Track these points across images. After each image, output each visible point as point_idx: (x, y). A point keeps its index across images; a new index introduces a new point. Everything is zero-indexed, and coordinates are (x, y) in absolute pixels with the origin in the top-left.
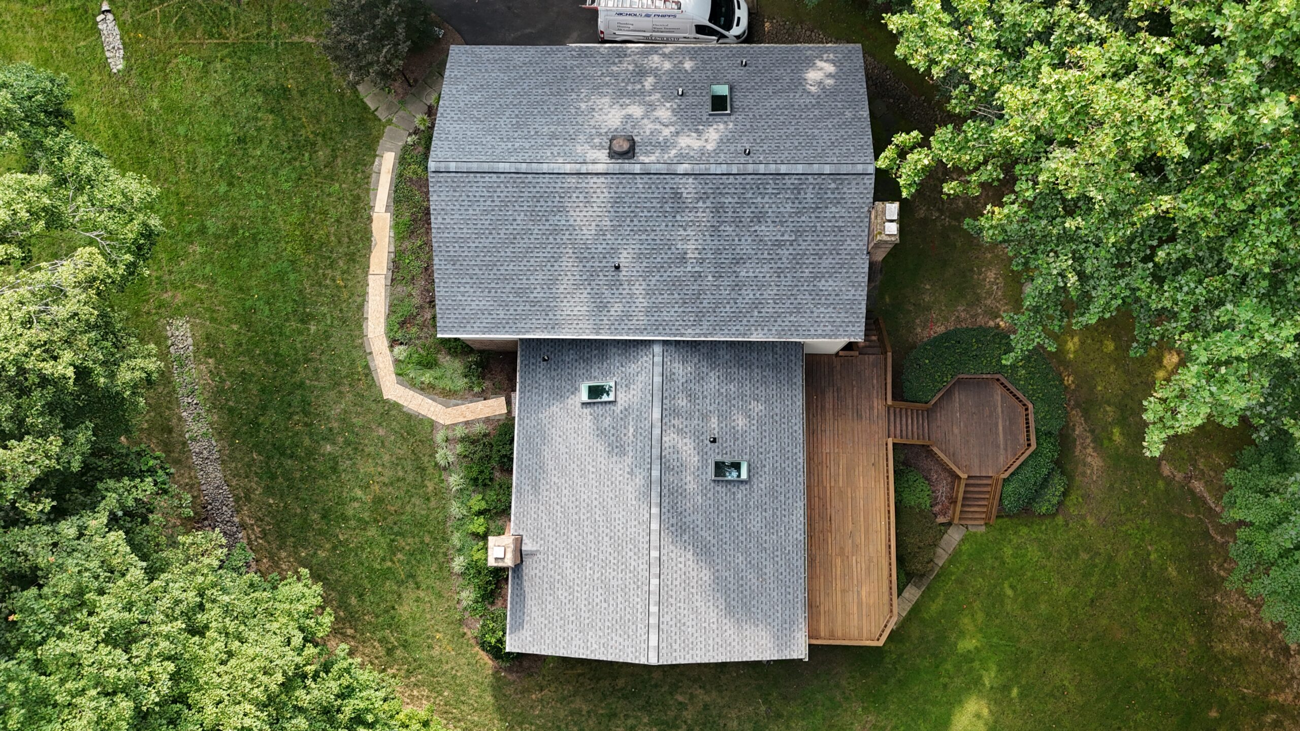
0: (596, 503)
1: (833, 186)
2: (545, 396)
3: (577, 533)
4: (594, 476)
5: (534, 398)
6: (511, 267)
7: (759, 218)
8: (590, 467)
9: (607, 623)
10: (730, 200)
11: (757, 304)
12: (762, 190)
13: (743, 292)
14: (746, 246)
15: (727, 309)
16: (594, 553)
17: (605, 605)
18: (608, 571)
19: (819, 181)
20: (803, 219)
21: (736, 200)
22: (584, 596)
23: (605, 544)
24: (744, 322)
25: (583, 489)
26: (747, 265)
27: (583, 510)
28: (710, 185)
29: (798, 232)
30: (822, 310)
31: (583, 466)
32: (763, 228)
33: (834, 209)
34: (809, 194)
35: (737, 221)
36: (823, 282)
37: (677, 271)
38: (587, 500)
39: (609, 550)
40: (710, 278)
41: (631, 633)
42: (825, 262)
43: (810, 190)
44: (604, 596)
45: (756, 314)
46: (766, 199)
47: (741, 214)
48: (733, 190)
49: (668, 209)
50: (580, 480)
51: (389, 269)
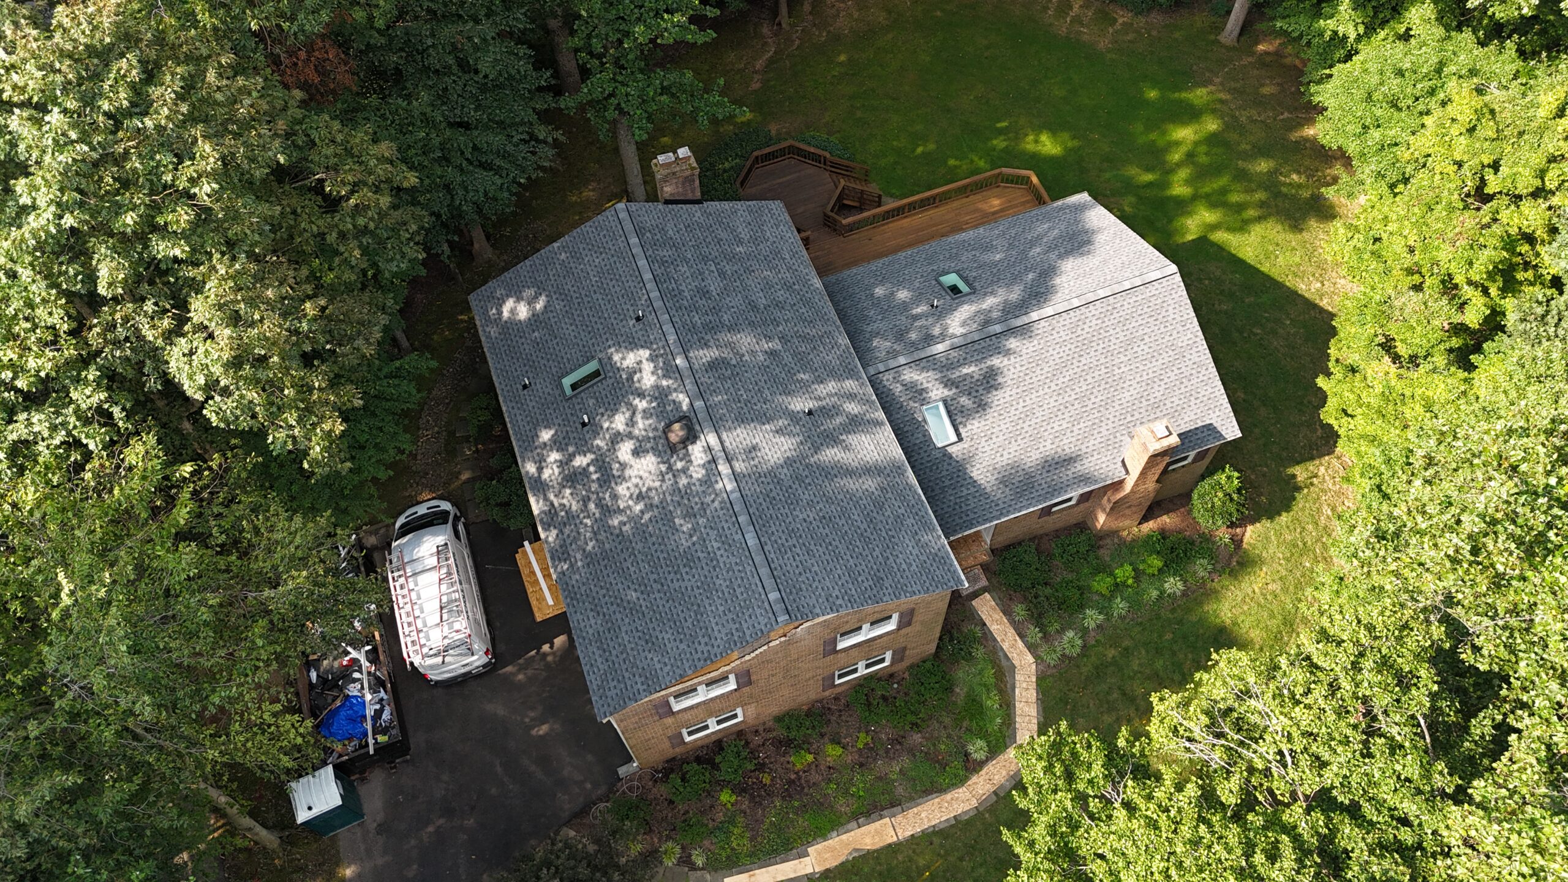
0: (1054, 387)
1: (648, 234)
2: (965, 492)
3: (1092, 397)
4: (1027, 399)
5: (973, 505)
6: (856, 517)
7: (705, 293)
8: (1020, 406)
9: (1162, 330)
10: (697, 318)
11: (788, 287)
12: (676, 292)
13: (781, 299)
14: (736, 301)
15: (804, 310)
16: (1104, 371)
17: (1147, 340)
18: (1113, 347)
19: (648, 246)
20: (689, 256)
21: (694, 313)
22: (1149, 365)
23: (1089, 360)
24: (809, 295)
25: (1045, 406)
26: (754, 298)
27: (1067, 399)
28: (689, 337)
29: (705, 259)
30: (768, 234)
31: (1022, 416)
32: (712, 288)
33: (671, 232)
34: (665, 253)
35: (716, 310)
36: (742, 236)
37: (787, 358)
38: (1055, 398)
39: (1092, 354)
40: (781, 328)
41: (1160, 301)
42: (723, 235)
43: (660, 253)
44: (1139, 343)
45: (796, 287)
46: (683, 288)
47: (707, 308)
48: (686, 317)
49: (729, 372)
50: (1038, 414)
51: (881, 817)
